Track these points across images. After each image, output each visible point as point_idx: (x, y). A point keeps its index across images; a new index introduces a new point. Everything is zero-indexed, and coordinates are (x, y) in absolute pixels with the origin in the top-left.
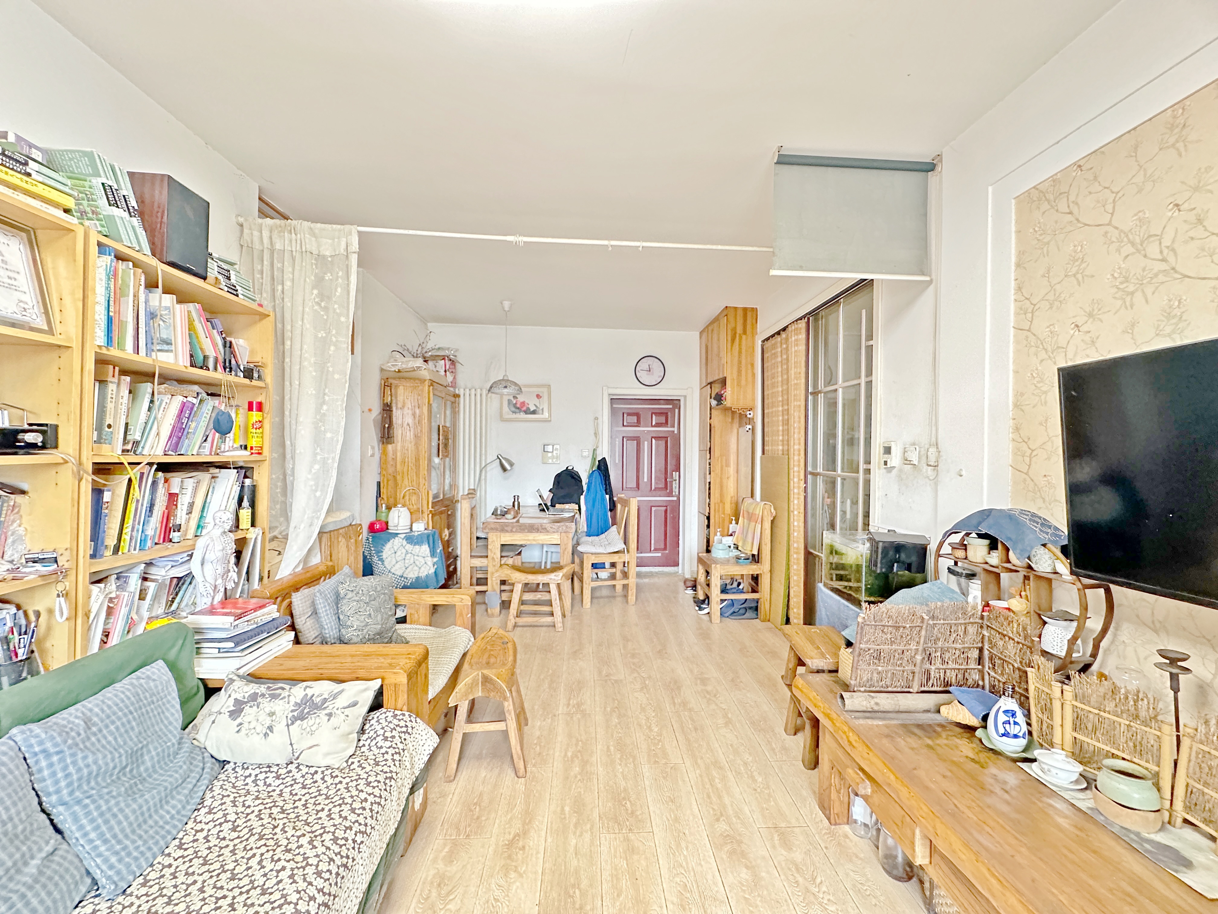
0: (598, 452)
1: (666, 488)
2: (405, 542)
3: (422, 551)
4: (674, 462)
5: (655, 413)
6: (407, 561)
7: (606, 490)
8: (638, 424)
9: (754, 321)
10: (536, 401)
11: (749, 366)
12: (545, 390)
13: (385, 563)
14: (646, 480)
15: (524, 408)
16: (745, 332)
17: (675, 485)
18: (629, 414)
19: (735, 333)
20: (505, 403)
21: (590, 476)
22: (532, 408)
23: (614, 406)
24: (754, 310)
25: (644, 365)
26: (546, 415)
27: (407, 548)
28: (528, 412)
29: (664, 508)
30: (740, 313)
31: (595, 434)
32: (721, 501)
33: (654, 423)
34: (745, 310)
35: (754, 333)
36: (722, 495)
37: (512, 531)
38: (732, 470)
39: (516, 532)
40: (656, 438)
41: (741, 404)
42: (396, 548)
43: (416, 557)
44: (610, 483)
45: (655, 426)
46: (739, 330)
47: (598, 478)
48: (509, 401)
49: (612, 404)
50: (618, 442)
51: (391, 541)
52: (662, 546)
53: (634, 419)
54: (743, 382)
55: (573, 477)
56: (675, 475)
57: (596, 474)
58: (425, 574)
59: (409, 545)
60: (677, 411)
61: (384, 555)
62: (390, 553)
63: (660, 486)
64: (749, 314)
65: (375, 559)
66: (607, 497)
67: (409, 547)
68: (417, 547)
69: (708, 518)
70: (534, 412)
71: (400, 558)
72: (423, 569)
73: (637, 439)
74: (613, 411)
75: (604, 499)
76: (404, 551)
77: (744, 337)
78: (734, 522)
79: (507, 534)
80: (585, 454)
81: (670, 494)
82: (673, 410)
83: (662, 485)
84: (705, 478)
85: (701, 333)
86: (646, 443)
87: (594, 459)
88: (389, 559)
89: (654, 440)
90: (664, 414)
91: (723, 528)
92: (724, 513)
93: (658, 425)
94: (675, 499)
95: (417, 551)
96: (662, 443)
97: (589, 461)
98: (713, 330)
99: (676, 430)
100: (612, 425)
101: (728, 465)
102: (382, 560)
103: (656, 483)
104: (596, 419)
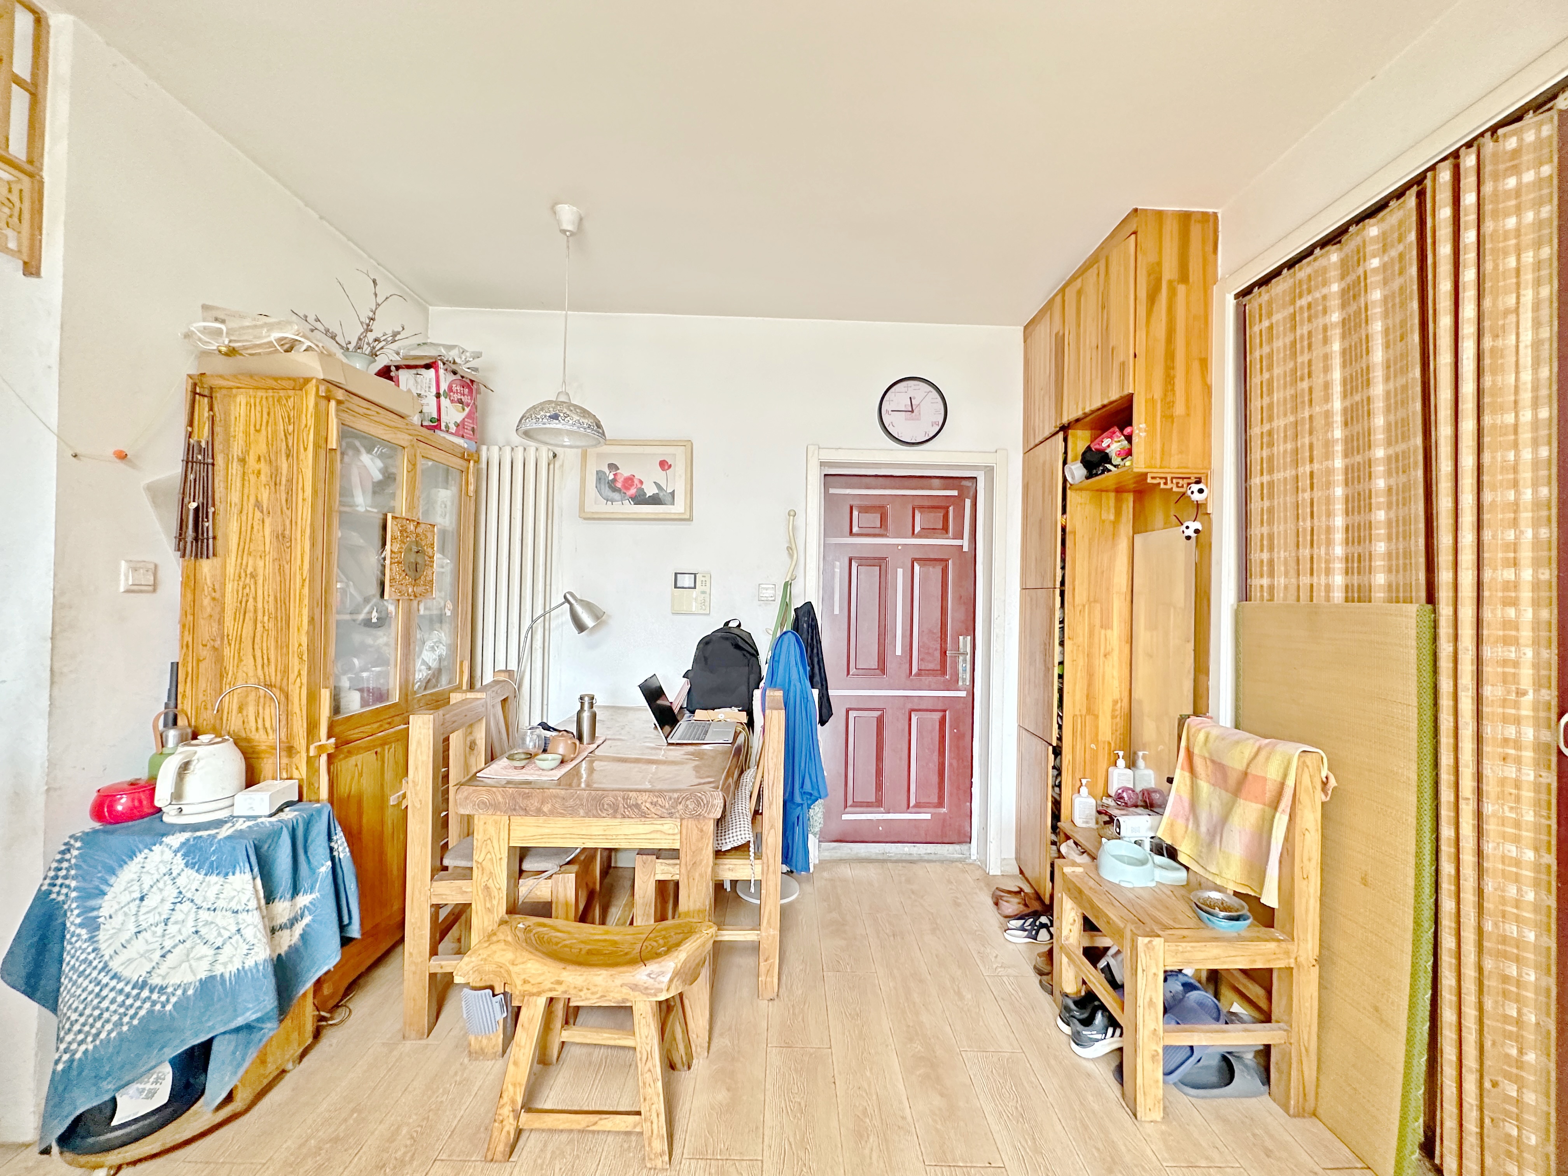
0: (796, 589)
1: (943, 671)
2: (179, 862)
3: (228, 891)
4: (961, 615)
5: (921, 508)
6: (172, 929)
7: (811, 679)
8: (883, 529)
9: (1210, 248)
10: (660, 476)
11: (1196, 365)
12: (680, 452)
13: (102, 936)
14: (899, 652)
15: (633, 491)
16: (1184, 278)
17: (963, 666)
18: (864, 509)
19: (1159, 280)
20: (592, 480)
21: (777, 645)
22: (650, 490)
23: (832, 491)
24: (1210, 220)
25: (898, 398)
26: (679, 507)
27: (181, 881)
28: (640, 499)
29: (940, 714)
30: (1171, 228)
31: (789, 548)
32: (1089, 710)
33: (917, 529)
34: (1185, 218)
35: (1209, 279)
36: (1090, 697)
37: (539, 812)
38: (1115, 635)
39: (553, 813)
40: (923, 561)
41: (1175, 465)
42: (147, 881)
43: (204, 915)
44: (821, 661)
45: (920, 536)
46: (1169, 271)
47: (792, 650)
48: (600, 475)
49: (826, 487)
50: (839, 568)
51: (140, 858)
52: (935, 800)
53: (874, 519)
54: (1179, 409)
55: (737, 647)
56: (965, 642)
57: (791, 638)
58: (233, 968)
59: (189, 872)
60: (968, 503)
61: (107, 906)
62: (125, 898)
63: (931, 666)
64: (1196, 231)
65: (73, 919)
66: (816, 692)
67: (190, 879)
68: (213, 878)
69: (1057, 752)
70: (655, 500)
71: (152, 918)
72: (227, 950)
73: (879, 562)
74: (830, 501)
75: (806, 699)
76: (171, 893)
77: (1181, 289)
78: (1121, 763)
79: (529, 820)
80: (769, 593)
81: (952, 685)
82: (960, 499)
83: (935, 665)
84: (1047, 652)
85: (1029, 328)
86: (900, 571)
87: (786, 605)
88: (119, 919)
89: (917, 567)
90: (940, 507)
91: (1094, 776)
92: (1095, 740)
93: (927, 532)
94: (963, 694)
95: (211, 895)
96: (935, 572)
97: (774, 611)
98: (1079, 293)
99: (965, 543)
100: (829, 529)
101: (1106, 625)
102: (92, 925)
103: (920, 660)
104: (793, 514)
